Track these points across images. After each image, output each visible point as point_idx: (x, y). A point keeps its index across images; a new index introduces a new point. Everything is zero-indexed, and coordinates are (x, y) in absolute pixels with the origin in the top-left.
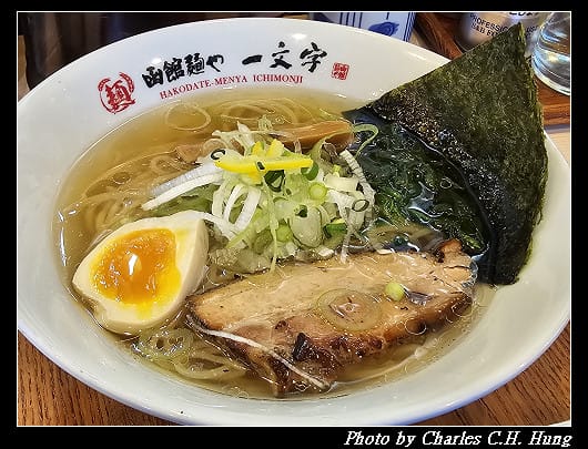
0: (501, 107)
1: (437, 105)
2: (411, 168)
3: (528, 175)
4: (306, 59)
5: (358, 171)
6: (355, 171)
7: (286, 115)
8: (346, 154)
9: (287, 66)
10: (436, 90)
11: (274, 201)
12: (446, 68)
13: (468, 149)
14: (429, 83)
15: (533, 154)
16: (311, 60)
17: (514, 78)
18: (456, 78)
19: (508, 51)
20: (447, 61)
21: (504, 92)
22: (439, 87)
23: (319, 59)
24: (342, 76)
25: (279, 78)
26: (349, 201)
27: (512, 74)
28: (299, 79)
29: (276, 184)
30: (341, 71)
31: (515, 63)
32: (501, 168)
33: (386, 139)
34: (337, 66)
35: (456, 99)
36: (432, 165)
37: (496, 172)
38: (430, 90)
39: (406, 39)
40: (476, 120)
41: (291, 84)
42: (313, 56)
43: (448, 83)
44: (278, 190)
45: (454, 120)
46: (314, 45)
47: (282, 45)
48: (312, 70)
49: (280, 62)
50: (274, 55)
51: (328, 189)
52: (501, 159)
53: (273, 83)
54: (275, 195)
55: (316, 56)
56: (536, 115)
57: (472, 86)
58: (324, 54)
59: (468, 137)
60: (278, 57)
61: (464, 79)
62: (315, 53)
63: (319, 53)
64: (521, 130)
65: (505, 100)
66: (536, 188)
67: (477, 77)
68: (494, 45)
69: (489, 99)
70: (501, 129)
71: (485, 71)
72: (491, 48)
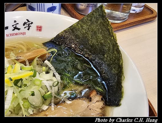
0: (100, 36)
1: (77, 37)
2: (72, 63)
3: (115, 60)
4: (25, 26)
5: (52, 68)
6: (51, 68)
7: (21, 48)
8: (46, 62)
9: (19, 29)
10: (75, 32)
11: (20, 92)
12: (78, 23)
13: (90, 52)
14: (72, 29)
15: (115, 52)
16: (27, 26)
17: (104, 25)
18: (82, 27)
19: (99, 15)
20: (77, 20)
21: (100, 30)
22: (76, 30)
23: (30, 25)
24: (40, 30)
25: (17, 34)
26: (51, 83)
27: (102, 23)
28: (24, 33)
29: (19, 84)
30: (39, 29)
31: (103, 19)
32: (104, 58)
33: (60, 52)
34: (37, 27)
35: (84, 34)
36: (79, 60)
37: (102, 59)
38: (73, 32)
39: (60, 13)
40: (92, 41)
41: (22, 36)
42: (28, 24)
43: (79, 28)
44: (21, 87)
45: (84, 42)
46: (28, 20)
47: (15, 21)
48: (28, 29)
49: (16, 28)
50: (13, 26)
51: (42, 81)
52: (104, 55)
53: (15, 36)
54: (20, 89)
55: (29, 24)
56: (114, 38)
57: (88, 29)
58: (32, 23)
59: (90, 47)
60: (14, 26)
61: (85, 27)
62: (28, 23)
63: (30, 23)
64: (109, 44)
65: (101, 33)
66: (119, 65)
67: (89, 26)
68: (94, 13)
69: (95, 33)
70: (101, 44)
71: (92, 23)
72: (93, 14)
